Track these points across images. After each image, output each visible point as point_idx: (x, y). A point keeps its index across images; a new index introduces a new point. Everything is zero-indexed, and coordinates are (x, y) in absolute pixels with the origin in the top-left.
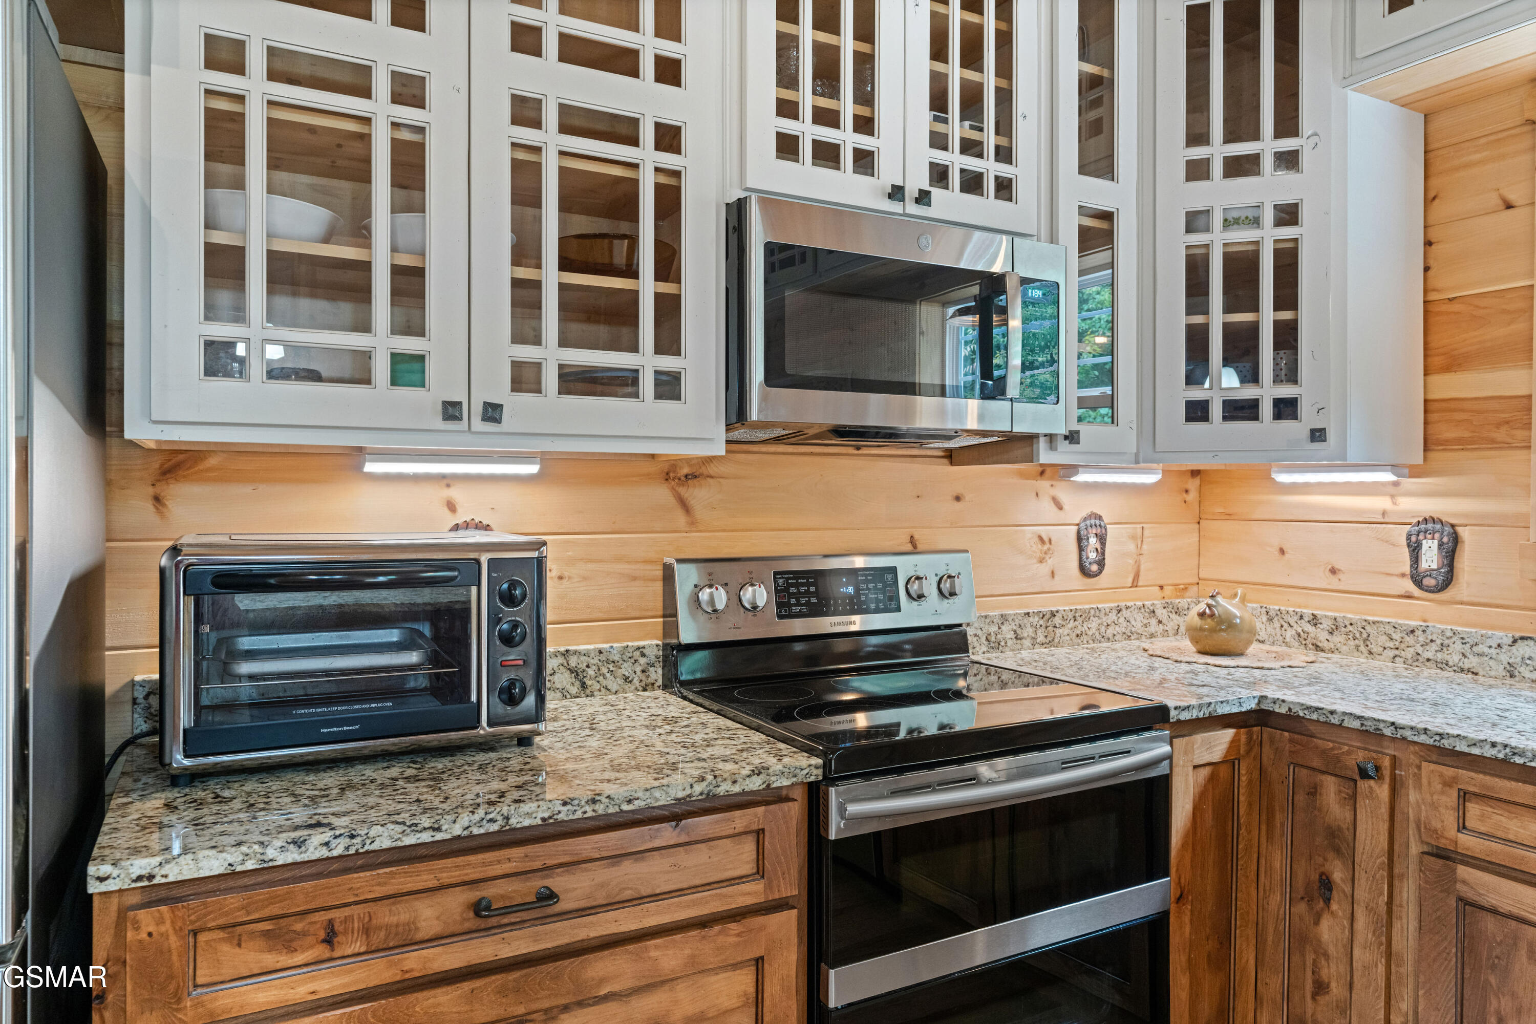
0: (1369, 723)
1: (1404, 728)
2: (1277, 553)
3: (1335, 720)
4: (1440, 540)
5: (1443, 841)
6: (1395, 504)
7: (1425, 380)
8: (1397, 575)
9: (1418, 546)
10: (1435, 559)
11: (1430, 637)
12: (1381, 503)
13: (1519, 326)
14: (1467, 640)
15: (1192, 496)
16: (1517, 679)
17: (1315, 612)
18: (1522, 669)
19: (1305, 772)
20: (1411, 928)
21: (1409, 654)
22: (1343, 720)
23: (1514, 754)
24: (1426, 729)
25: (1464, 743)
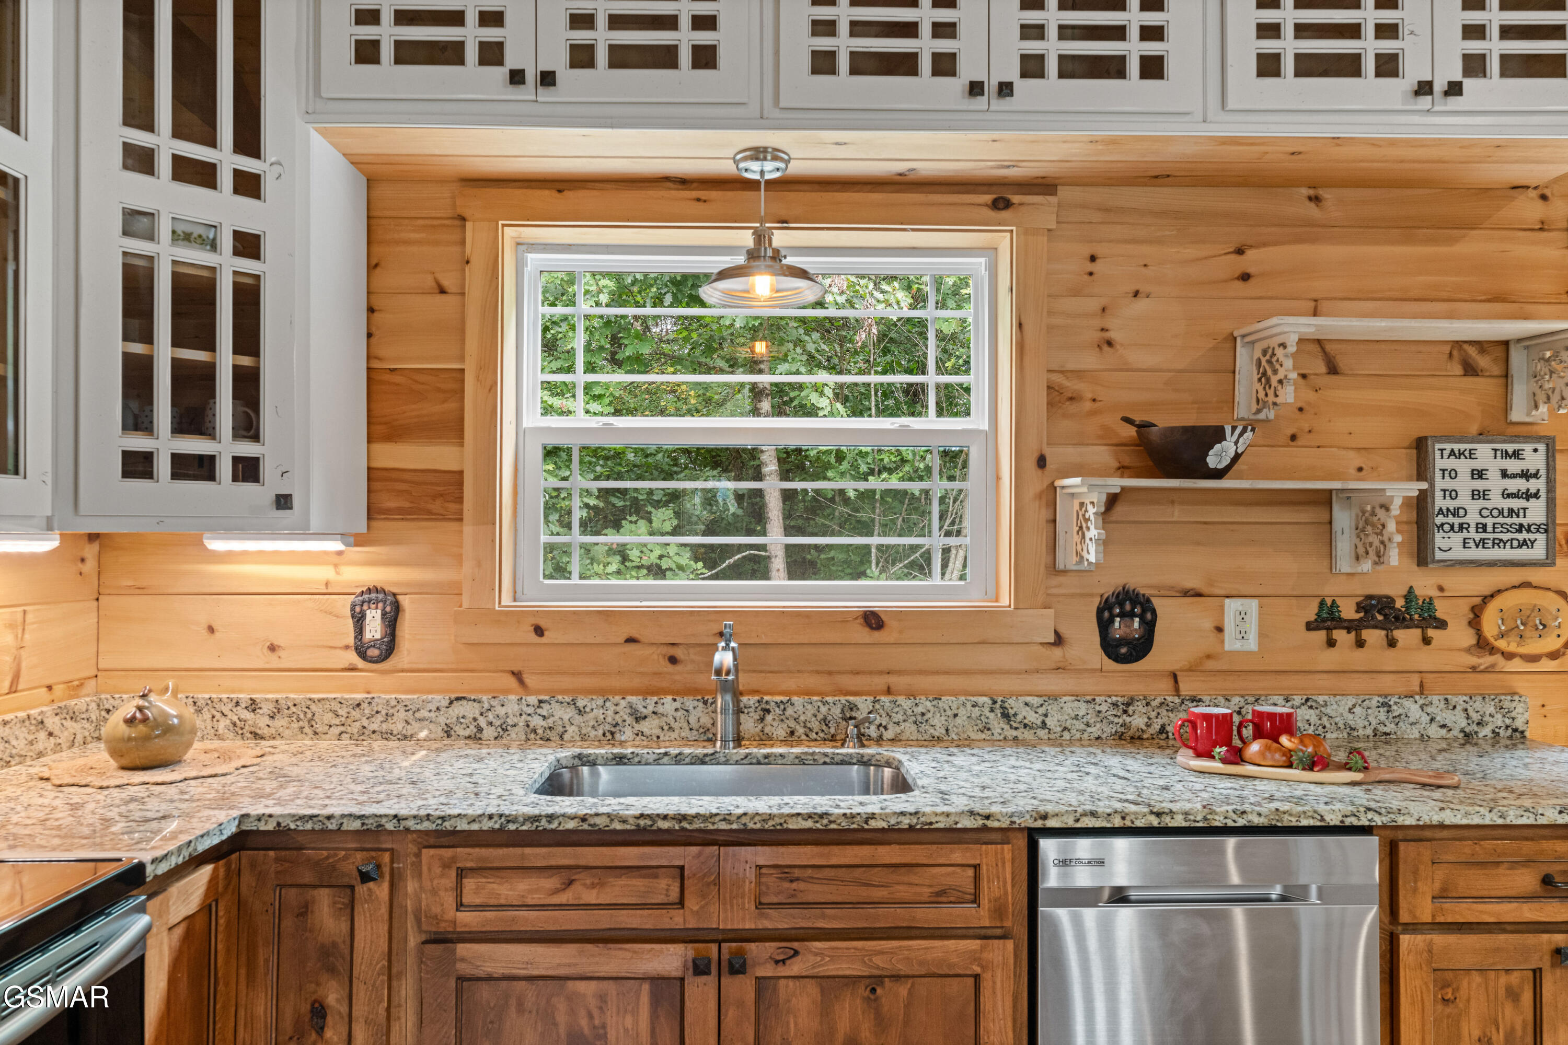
0: (371, 821)
1: (406, 819)
2: (205, 633)
3: (332, 826)
4: (383, 610)
5: (443, 925)
6: (338, 573)
7: (368, 448)
8: (340, 648)
9: (362, 617)
10: (379, 629)
11: (375, 709)
12: (321, 574)
13: (452, 405)
14: (410, 707)
15: (90, 566)
16: (453, 738)
17: (253, 696)
18: (457, 728)
19: (293, 892)
20: (410, 1024)
21: (355, 728)
22: (342, 824)
23: (508, 822)
24: (428, 815)
25: (465, 821)
